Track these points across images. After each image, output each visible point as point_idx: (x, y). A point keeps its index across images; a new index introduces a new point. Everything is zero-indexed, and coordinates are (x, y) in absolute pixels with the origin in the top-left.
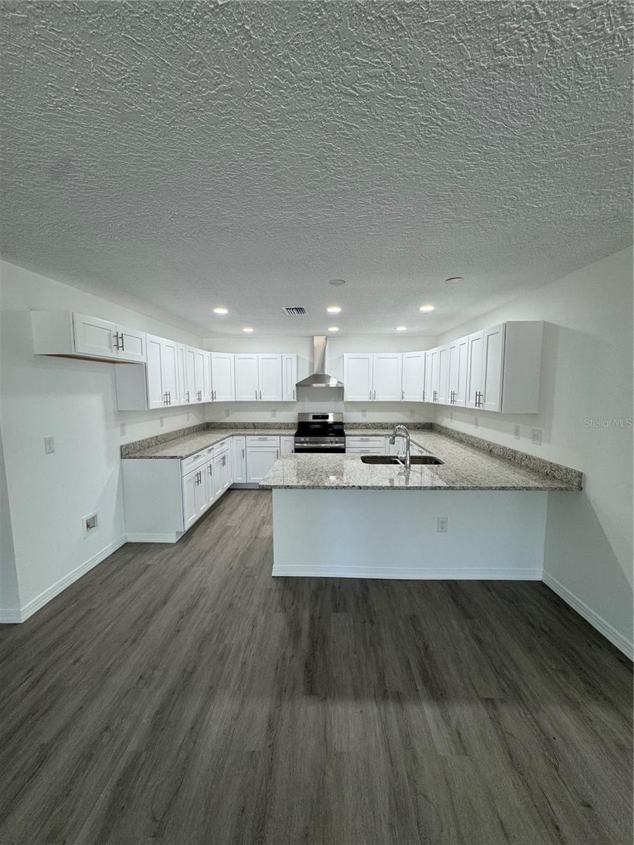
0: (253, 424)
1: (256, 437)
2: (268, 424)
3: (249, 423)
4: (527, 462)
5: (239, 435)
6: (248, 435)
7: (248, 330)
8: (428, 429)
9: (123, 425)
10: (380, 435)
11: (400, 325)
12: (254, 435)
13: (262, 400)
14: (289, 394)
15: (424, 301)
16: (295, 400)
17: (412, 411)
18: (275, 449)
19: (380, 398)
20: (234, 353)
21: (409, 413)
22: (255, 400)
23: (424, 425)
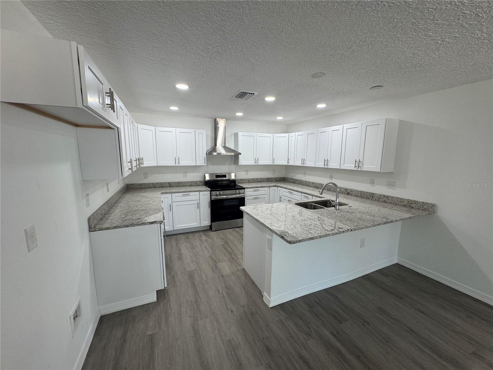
0: (169, 183)
1: (181, 194)
2: (181, 183)
3: (165, 183)
4: (385, 199)
5: (167, 193)
6: (174, 193)
7: (174, 108)
8: (282, 181)
9: (88, 195)
10: (265, 187)
11: (279, 116)
12: (179, 192)
13: (180, 165)
14: (201, 160)
15: (319, 101)
16: (206, 164)
17: (274, 171)
18: (196, 202)
19: (261, 163)
20: (155, 126)
21: (272, 172)
22: (174, 165)
23: (280, 179)
